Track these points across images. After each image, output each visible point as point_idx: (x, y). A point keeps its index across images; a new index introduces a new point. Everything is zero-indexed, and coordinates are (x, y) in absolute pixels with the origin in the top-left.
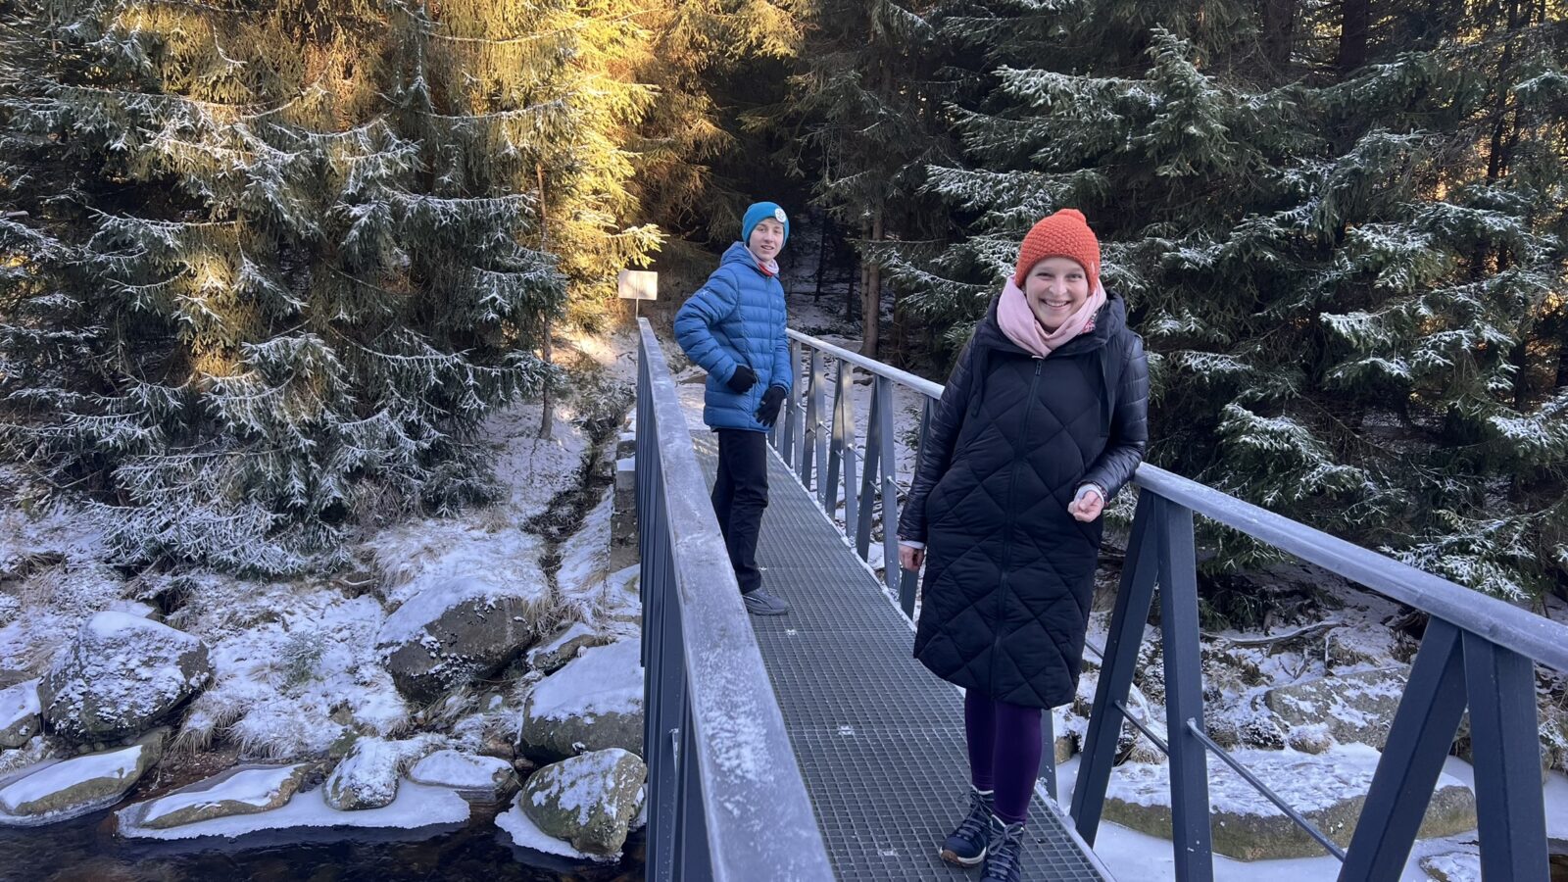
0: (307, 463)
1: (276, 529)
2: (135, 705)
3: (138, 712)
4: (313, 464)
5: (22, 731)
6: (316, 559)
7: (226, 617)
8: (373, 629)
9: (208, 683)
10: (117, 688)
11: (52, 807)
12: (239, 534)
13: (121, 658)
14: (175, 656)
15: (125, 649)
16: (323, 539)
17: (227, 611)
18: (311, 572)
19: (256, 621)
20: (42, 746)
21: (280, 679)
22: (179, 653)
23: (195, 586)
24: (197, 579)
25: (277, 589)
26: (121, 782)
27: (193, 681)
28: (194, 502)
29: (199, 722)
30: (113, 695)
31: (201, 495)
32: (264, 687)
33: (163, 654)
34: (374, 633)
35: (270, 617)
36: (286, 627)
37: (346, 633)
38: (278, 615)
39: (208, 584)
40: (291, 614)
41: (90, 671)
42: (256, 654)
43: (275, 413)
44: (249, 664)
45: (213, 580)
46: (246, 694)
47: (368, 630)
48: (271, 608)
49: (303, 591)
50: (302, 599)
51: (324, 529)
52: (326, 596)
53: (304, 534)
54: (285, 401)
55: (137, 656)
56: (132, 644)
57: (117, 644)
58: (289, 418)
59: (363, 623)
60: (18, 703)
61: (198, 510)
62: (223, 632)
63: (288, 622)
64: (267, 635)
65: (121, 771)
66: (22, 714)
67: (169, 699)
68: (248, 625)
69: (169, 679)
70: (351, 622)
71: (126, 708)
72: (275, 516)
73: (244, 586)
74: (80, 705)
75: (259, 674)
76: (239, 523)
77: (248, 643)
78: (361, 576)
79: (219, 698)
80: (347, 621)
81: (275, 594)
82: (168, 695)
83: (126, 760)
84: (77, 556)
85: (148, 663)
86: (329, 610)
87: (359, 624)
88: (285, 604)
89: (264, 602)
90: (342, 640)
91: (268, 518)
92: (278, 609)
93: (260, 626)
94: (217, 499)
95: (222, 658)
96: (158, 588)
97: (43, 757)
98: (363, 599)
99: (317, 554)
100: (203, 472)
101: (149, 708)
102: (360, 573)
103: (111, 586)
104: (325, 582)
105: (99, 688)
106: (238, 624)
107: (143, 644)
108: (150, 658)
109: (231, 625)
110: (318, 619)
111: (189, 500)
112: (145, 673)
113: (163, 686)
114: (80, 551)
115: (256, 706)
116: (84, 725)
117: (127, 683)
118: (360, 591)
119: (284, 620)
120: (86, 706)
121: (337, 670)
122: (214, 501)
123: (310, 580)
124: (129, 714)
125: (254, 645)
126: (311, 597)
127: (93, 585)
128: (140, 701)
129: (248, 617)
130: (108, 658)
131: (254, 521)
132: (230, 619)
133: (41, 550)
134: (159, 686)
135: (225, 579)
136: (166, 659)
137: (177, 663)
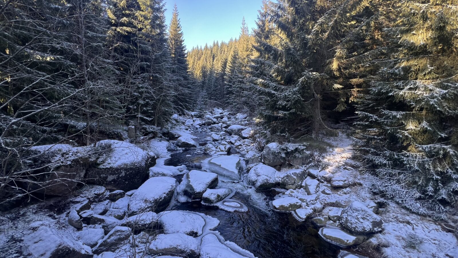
0: (437, 183)
1: (420, 199)
2: (356, 227)
3: (357, 229)
4: (440, 184)
5: (335, 218)
6: (433, 213)
7: (395, 217)
8: (449, 247)
9: (380, 232)
10: (354, 221)
11: (330, 239)
12: (407, 196)
13: (356, 214)
14: (372, 220)
15: (358, 212)
16: (437, 208)
17: (396, 215)
18: (430, 216)
19: (404, 222)
20: (338, 224)
21: (404, 244)
22: (373, 220)
23: (389, 204)
24: (390, 203)
25: (414, 216)
26: (346, 244)
27: (375, 229)
28: (396, 183)
29: (374, 241)
30: (352, 222)
31: (398, 182)
32: (398, 242)
33: (368, 218)
34: (448, 249)
35: (408, 223)
36: (413, 229)
37: (436, 242)
38: (412, 224)
39: (392, 205)
40: (417, 226)
41: (349, 213)
42: (400, 231)
43: (426, 165)
44: (397, 233)
45: (394, 205)
46: (391, 241)
47: (446, 246)
48: (410, 221)
49: (424, 221)
50: (423, 223)
51: (439, 205)
52: (433, 226)
53: (431, 204)
54: (432, 163)
55: (361, 215)
56: (360, 212)
57: (357, 210)
58: (432, 168)
59: (445, 242)
60: (337, 212)
61: (396, 185)
62: (392, 220)
63: (414, 227)
64: (406, 228)
65: (348, 241)
66: (336, 215)
67: (366, 230)
68: (401, 222)
69: (368, 226)
70: (440, 239)
71: (354, 226)
72: (420, 195)
73: (403, 211)
74: (345, 220)
75: (398, 238)
76: (408, 193)
77: (399, 227)
78: (450, 226)
79: (382, 238)
80: (439, 238)
81: (413, 217)
82: (366, 229)
83: (351, 239)
84: (365, 185)
85: (363, 218)
86: (433, 231)
87: (443, 242)
88: (415, 222)
89: (408, 218)
90: (434, 243)
91: (418, 195)
92: (412, 222)
93: (405, 224)
94: (403, 184)
95: (388, 227)
96: (379, 201)
97: (338, 226)
98: (450, 234)
99: (434, 212)
100: (401, 176)
101: (360, 229)
102: (450, 225)
103: (368, 195)
104: (435, 222)
105: (349, 218)
106: (398, 220)
107: (363, 213)
108: (364, 218)
109: (395, 219)
110: (427, 233)
111: (395, 182)
112: (361, 220)
113: (365, 226)
114: (366, 185)
115: (393, 246)
116: (344, 225)
117: (356, 221)
118: (449, 231)
119: (413, 226)
120: (346, 221)
121: (428, 252)
122: (402, 184)
123: (428, 218)
124: (354, 228)
125: (401, 228)
126: (427, 224)
127: (365, 193)
128: (358, 227)
129: (401, 220)
130: (353, 212)
131: (413, 194)
132: (395, 218)
133: (359, 181)
134: (364, 225)
135: (398, 206)
136: (368, 220)
137: (371, 222)
